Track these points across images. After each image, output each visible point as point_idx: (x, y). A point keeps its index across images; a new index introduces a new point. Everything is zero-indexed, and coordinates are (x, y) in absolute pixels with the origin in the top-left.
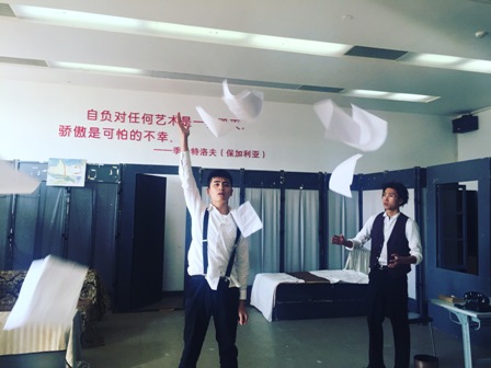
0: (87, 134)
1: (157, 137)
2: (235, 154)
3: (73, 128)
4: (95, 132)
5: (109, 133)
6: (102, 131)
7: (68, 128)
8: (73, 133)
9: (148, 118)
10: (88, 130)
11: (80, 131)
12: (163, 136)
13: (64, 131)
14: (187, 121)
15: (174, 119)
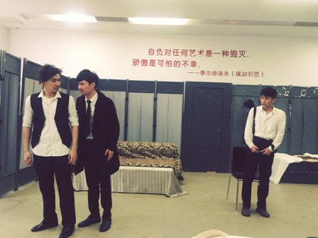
0: (149, 64)
1: (190, 64)
2: (242, 74)
3: (141, 61)
4: (153, 62)
5: (161, 62)
6: (157, 62)
7: (138, 61)
8: (140, 64)
9: (184, 52)
10: (149, 61)
11: (144, 62)
12: (194, 64)
13: (136, 62)
14: (209, 53)
15: (201, 52)
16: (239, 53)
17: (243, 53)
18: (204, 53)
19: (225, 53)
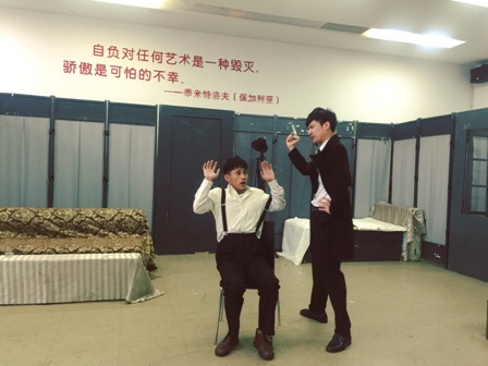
0: (93, 72)
1: (167, 77)
2: (248, 98)
3: (78, 64)
4: (101, 69)
5: (116, 70)
6: (108, 69)
7: (73, 63)
8: (78, 70)
9: (157, 56)
10: (94, 67)
11: (86, 68)
12: (173, 77)
13: (69, 67)
14: (198, 61)
15: (185, 58)
17: (249, 65)
18: (191, 60)
19: (223, 63)
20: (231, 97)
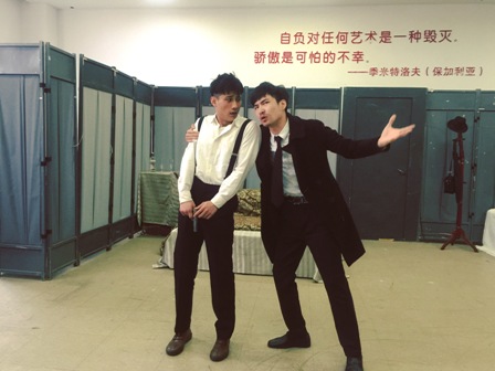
0: (281, 60)
1: (351, 57)
2: (443, 72)
3: (267, 54)
4: (288, 57)
5: (301, 56)
6: (294, 55)
7: (262, 54)
8: (267, 60)
9: (342, 37)
10: (281, 55)
11: (274, 57)
12: (358, 57)
13: (259, 57)
14: (386, 36)
15: (371, 36)
16: (438, 34)
17: (446, 35)
18: (378, 37)
19: (414, 36)
20: (422, 72)
